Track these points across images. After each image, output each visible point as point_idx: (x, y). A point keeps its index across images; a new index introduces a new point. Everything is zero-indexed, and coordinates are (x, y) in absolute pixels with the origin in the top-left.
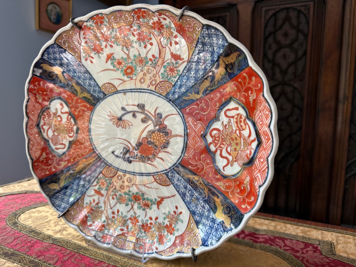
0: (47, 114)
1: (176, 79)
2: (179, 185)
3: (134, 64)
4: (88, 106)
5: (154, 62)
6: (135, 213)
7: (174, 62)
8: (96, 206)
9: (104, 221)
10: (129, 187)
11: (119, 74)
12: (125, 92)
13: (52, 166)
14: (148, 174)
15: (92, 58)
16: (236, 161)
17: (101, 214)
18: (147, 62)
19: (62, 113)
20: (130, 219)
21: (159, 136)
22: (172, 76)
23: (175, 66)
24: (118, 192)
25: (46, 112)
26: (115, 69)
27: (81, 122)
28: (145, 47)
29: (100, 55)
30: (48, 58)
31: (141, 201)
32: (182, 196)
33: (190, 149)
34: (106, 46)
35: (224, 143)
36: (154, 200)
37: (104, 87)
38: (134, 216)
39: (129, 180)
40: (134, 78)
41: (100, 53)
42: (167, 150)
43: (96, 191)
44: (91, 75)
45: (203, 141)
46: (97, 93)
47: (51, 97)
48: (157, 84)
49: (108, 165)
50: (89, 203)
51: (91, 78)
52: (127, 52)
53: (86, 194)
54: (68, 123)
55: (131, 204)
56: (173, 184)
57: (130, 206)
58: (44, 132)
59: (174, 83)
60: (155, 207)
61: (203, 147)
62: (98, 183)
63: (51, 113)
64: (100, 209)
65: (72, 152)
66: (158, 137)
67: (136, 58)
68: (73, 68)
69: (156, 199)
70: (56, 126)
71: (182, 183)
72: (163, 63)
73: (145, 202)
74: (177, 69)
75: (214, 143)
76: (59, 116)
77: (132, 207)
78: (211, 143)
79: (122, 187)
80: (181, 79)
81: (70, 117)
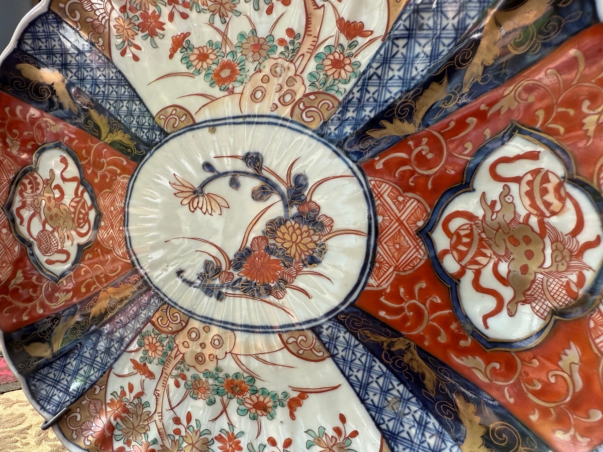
0: (29, 183)
1: (348, 87)
2: (352, 361)
3: (239, 55)
4: (125, 163)
5: (291, 47)
6: (230, 424)
8: (136, 401)
9: (155, 442)
10: (217, 359)
11: (200, 84)
12: (213, 125)
13: (37, 302)
14: (266, 330)
15: (138, 48)
16: (525, 302)
17: (146, 423)
18: (273, 49)
19: (64, 180)
20: (219, 438)
21: (298, 232)
22: (338, 79)
23: (347, 52)
24: (188, 370)
25: (27, 178)
27: (107, 202)
28: (270, 11)
29: (157, 39)
30: (34, 49)
31: (248, 395)
32: (358, 389)
33: (385, 267)
34: (171, 17)
35: (488, 252)
36: (281, 397)
37: (162, 117)
38: (228, 433)
39: (217, 342)
40: (238, 90)
41: (156, 35)
43: (136, 365)
44: (134, 90)
45: (423, 247)
46: (146, 131)
47: (40, 144)
48: (297, 99)
49: (165, 303)
50: (119, 394)
51: (135, 96)
52: (222, 28)
53: (113, 371)
54: (77, 202)
55: (222, 401)
56: (333, 356)
57: (218, 406)
58: (21, 223)
59: (344, 96)
61: (423, 262)
62: (141, 345)
63: (39, 180)
64: (145, 410)
65: (84, 269)
66: (294, 236)
67: (245, 41)
68: (91, 74)
69: (285, 394)
70: (49, 209)
71: (359, 355)
72: (315, 47)
73: (258, 398)
74: (353, 60)
75: (455, 253)
76: (58, 187)
77: (224, 410)
78: (445, 252)
79: (200, 359)
80: (363, 85)
81: (81, 188)
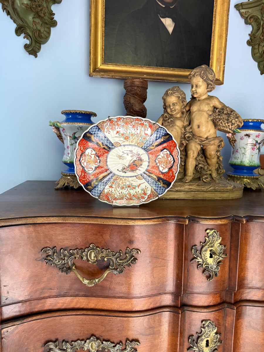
0: (84, 155)
2: (146, 178)
3: (129, 135)
4: (106, 151)
5: (137, 135)
7: (145, 136)
9: (117, 197)
10: (125, 182)
11: (122, 139)
12: (124, 146)
13: (87, 178)
14: (133, 176)
15: (110, 132)
18: (135, 135)
19: (91, 154)
20: (127, 194)
21: (138, 162)
22: (144, 141)
24: (120, 185)
26: (120, 137)
27: (102, 158)
28: (134, 130)
29: (114, 131)
31: (131, 187)
32: (147, 182)
33: (151, 166)
34: (117, 128)
35: (162, 162)
36: (136, 186)
37: (114, 144)
38: (129, 193)
39: (125, 180)
40: (129, 140)
42: (141, 166)
43: (110, 186)
45: (155, 162)
46: (111, 146)
47: (87, 148)
48: (138, 143)
49: (115, 175)
50: (107, 192)
51: (108, 140)
52: (126, 131)
53: (105, 188)
54: (95, 159)
56: (144, 178)
58: (82, 163)
59: (145, 143)
60: (137, 188)
61: (155, 164)
62: (110, 183)
63: (86, 155)
65: (96, 171)
67: (130, 133)
70: (88, 160)
72: (141, 136)
73: (133, 187)
74: (146, 138)
76: (90, 156)
77: (127, 190)
78: (158, 163)
79: (122, 183)
80: (147, 142)
81: (96, 156)
